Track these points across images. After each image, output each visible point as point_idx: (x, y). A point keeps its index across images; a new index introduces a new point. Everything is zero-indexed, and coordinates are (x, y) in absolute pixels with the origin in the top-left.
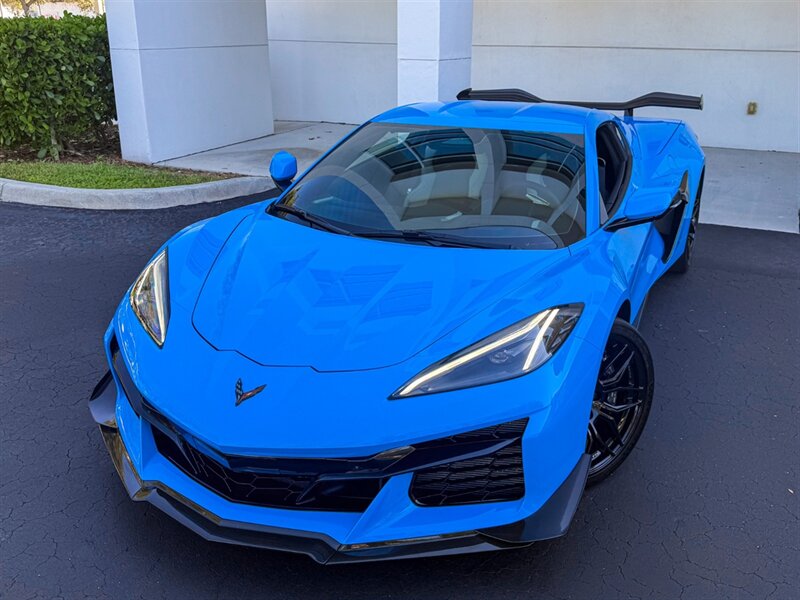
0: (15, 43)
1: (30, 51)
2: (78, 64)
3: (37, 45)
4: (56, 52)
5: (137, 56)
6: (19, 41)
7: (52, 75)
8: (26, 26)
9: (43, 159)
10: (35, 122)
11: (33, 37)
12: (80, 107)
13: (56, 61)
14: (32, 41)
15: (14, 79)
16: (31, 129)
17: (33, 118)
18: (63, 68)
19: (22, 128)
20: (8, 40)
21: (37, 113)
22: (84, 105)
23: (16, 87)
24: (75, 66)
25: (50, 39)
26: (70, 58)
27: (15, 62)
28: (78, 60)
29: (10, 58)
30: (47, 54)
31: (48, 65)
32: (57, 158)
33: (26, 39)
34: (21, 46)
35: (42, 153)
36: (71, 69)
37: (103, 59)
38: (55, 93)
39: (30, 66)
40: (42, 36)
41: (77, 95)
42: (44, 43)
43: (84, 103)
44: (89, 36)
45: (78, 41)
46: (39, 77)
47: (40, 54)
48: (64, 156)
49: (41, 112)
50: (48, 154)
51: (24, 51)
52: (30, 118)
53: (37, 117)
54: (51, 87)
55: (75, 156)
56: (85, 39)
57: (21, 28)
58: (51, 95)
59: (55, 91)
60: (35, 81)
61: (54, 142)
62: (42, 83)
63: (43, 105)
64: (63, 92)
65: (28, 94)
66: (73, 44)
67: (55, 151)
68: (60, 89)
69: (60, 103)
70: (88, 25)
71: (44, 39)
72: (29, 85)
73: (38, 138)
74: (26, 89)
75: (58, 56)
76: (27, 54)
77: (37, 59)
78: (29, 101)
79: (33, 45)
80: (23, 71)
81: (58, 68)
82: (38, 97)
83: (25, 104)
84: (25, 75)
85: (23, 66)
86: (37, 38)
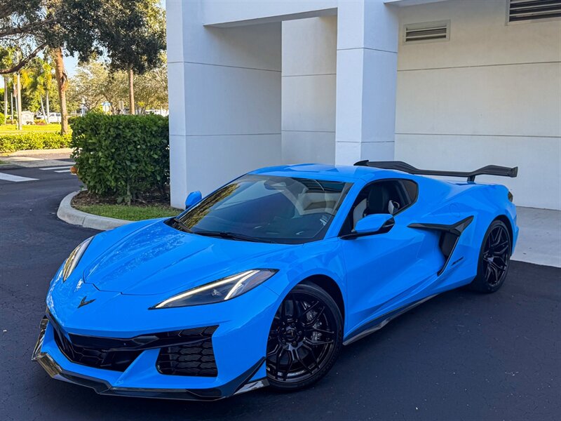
0: (109, 131)
1: (118, 135)
2: (149, 144)
3: (123, 132)
4: (135, 136)
5: (184, 139)
6: (112, 129)
7: (131, 150)
8: (118, 120)
9: (120, 204)
10: (117, 180)
11: (121, 127)
12: (147, 171)
13: (135, 142)
14: (120, 129)
15: (106, 152)
16: (113, 184)
17: (115, 177)
18: (139, 147)
19: (108, 183)
20: (105, 129)
21: (119, 174)
22: (150, 170)
23: (107, 157)
24: (147, 146)
25: (132, 128)
26: (144, 141)
27: (107, 142)
28: (150, 142)
29: (105, 140)
30: (128, 137)
31: (129, 144)
32: (129, 203)
33: (117, 128)
34: (112, 132)
35: (120, 199)
36: (144, 147)
38: (131, 162)
39: (117, 144)
40: (127, 126)
41: (146, 164)
42: (128, 131)
43: (150, 168)
44: (158, 127)
45: (150, 130)
46: (121, 152)
47: (124, 137)
48: (134, 202)
49: (120, 173)
50: (123, 200)
51: (115, 135)
52: (113, 177)
53: (118, 176)
54: (129, 158)
55: (141, 203)
56: (155, 129)
57: (114, 121)
58: (128, 163)
59: (132, 161)
60: (120, 154)
61: (129, 193)
62: (123, 155)
63: (124, 169)
64: (138, 162)
65: (113, 162)
66: (147, 131)
67: (128, 199)
68: (135, 159)
69: (134, 168)
70: (159, 120)
71: (128, 128)
72: (116, 157)
73: (117, 190)
74: (113, 159)
75: (136, 139)
76: (116, 137)
77: (122, 140)
78: (114, 166)
79: (120, 132)
80: (112, 148)
81: (135, 147)
82: (120, 164)
83: (111, 168)
84: (113, 150)
85: (112, 145)
86: (124, 128)
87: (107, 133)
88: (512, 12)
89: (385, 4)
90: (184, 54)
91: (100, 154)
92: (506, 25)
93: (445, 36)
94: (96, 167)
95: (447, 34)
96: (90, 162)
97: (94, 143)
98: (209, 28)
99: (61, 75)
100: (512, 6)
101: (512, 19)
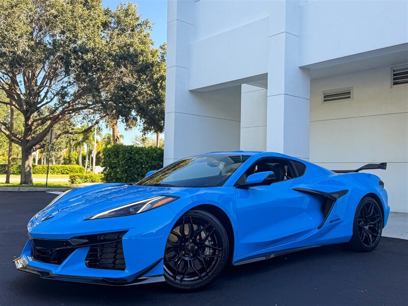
0: (125, 154)
1: (131, 158)
3: (134, 156)
4: (141, 159)
6: (127, 154)
7: (138, 168)
8: (131, 148)
11: (133, 153)
13: (141, 163)
15: (122, 169)
18: (143, 166)
23: (122, 172)
25: (140, 154)
26: (148, 162)
27: (123, 162)
30: (137, 159)
31: (137, 164)
33: (130, 153)
34: (127, 156)
37: (161, 163)
39: (129, 164)
40: (137, 152)
42: (137, 155)
44: (157, 154)
45: (152, 156)
47: (134, 159)
54: (136, 173)
56: (155, 155)
57: (129, 149)
58: (136, 176)
60: (131, 170)
62: (133, 171)
65: (126, 175)
66: (150, 157)
68: (141, 174)
71: (138, 154)
72: (128, 172)
74: (126, 173)
75: (142, 161)
76: (129, 159)
77: (133, 161)
78: (126, 178)
79: (132, 156)
80: (126, 166)
81: (141, 166)
82: (130, 177)
83: (124, 179)
84: (127, 167)
85: (126, 164)
86: (134, 153)
87: (123, 156)
88: (394, 79)
89: (299, 67)
90: (175, 107)
91: (118, 169)
92: (391, 88)
93: (350, 97)
94: (116, 179)
95: (351, 96)
96: (112, 175)
97: (115, 163)
98: (192, 91)
99: (116, 137)
100: (394, 75)
101: (395, 84)
